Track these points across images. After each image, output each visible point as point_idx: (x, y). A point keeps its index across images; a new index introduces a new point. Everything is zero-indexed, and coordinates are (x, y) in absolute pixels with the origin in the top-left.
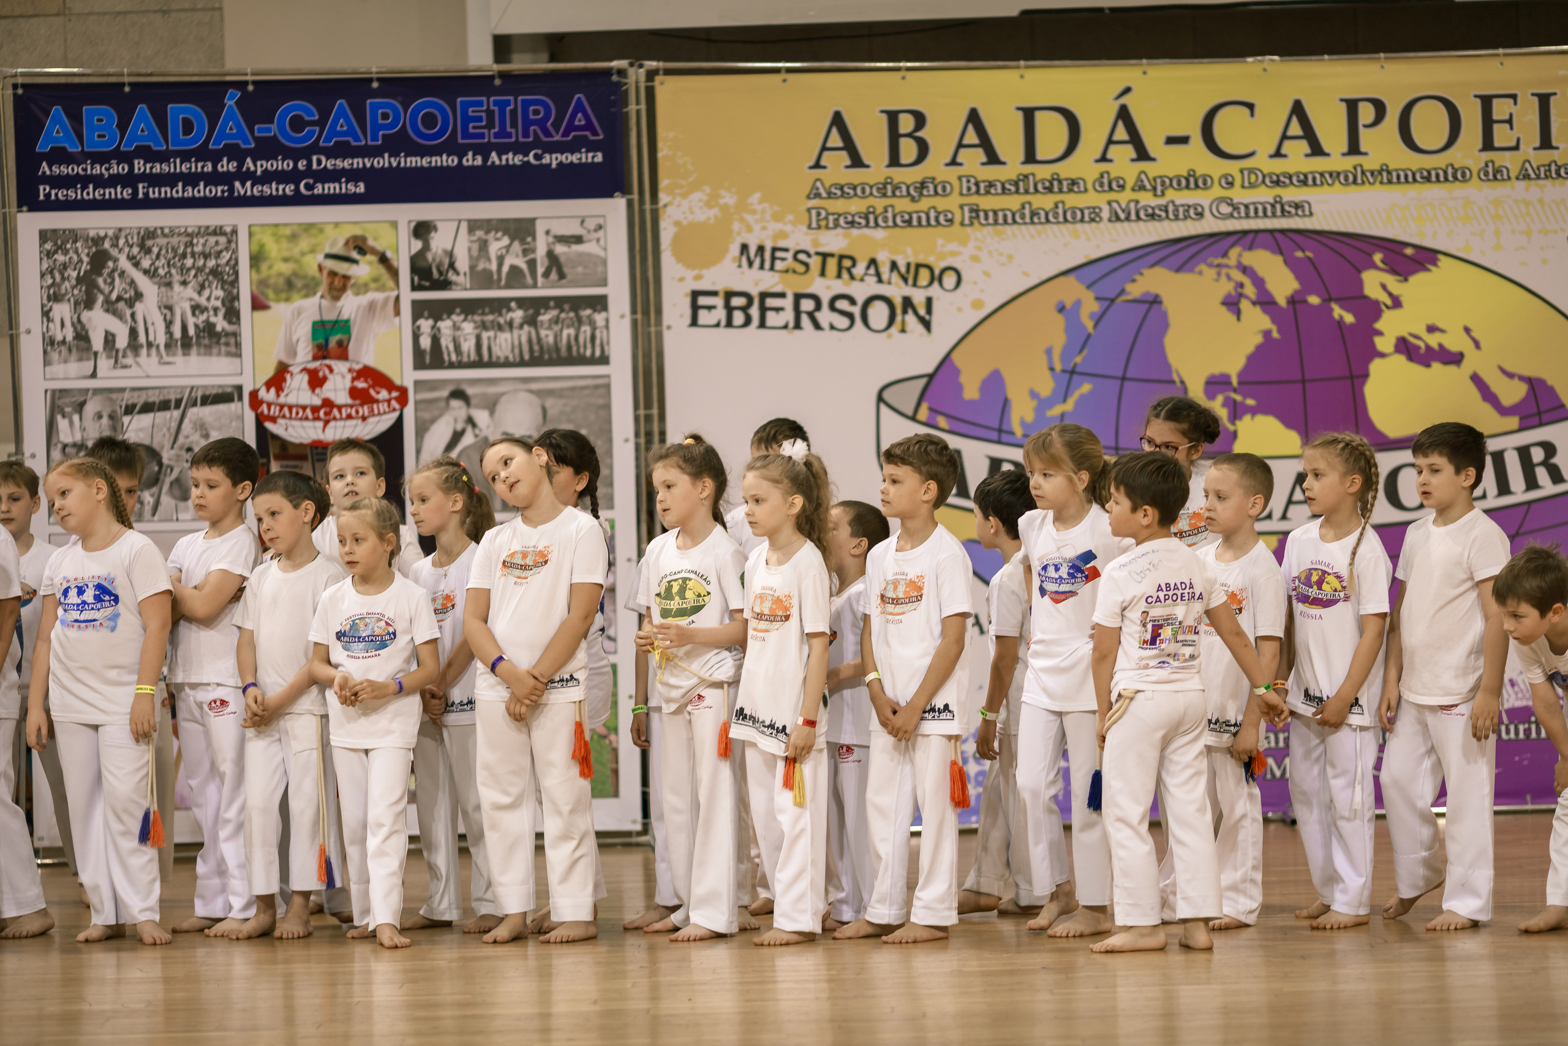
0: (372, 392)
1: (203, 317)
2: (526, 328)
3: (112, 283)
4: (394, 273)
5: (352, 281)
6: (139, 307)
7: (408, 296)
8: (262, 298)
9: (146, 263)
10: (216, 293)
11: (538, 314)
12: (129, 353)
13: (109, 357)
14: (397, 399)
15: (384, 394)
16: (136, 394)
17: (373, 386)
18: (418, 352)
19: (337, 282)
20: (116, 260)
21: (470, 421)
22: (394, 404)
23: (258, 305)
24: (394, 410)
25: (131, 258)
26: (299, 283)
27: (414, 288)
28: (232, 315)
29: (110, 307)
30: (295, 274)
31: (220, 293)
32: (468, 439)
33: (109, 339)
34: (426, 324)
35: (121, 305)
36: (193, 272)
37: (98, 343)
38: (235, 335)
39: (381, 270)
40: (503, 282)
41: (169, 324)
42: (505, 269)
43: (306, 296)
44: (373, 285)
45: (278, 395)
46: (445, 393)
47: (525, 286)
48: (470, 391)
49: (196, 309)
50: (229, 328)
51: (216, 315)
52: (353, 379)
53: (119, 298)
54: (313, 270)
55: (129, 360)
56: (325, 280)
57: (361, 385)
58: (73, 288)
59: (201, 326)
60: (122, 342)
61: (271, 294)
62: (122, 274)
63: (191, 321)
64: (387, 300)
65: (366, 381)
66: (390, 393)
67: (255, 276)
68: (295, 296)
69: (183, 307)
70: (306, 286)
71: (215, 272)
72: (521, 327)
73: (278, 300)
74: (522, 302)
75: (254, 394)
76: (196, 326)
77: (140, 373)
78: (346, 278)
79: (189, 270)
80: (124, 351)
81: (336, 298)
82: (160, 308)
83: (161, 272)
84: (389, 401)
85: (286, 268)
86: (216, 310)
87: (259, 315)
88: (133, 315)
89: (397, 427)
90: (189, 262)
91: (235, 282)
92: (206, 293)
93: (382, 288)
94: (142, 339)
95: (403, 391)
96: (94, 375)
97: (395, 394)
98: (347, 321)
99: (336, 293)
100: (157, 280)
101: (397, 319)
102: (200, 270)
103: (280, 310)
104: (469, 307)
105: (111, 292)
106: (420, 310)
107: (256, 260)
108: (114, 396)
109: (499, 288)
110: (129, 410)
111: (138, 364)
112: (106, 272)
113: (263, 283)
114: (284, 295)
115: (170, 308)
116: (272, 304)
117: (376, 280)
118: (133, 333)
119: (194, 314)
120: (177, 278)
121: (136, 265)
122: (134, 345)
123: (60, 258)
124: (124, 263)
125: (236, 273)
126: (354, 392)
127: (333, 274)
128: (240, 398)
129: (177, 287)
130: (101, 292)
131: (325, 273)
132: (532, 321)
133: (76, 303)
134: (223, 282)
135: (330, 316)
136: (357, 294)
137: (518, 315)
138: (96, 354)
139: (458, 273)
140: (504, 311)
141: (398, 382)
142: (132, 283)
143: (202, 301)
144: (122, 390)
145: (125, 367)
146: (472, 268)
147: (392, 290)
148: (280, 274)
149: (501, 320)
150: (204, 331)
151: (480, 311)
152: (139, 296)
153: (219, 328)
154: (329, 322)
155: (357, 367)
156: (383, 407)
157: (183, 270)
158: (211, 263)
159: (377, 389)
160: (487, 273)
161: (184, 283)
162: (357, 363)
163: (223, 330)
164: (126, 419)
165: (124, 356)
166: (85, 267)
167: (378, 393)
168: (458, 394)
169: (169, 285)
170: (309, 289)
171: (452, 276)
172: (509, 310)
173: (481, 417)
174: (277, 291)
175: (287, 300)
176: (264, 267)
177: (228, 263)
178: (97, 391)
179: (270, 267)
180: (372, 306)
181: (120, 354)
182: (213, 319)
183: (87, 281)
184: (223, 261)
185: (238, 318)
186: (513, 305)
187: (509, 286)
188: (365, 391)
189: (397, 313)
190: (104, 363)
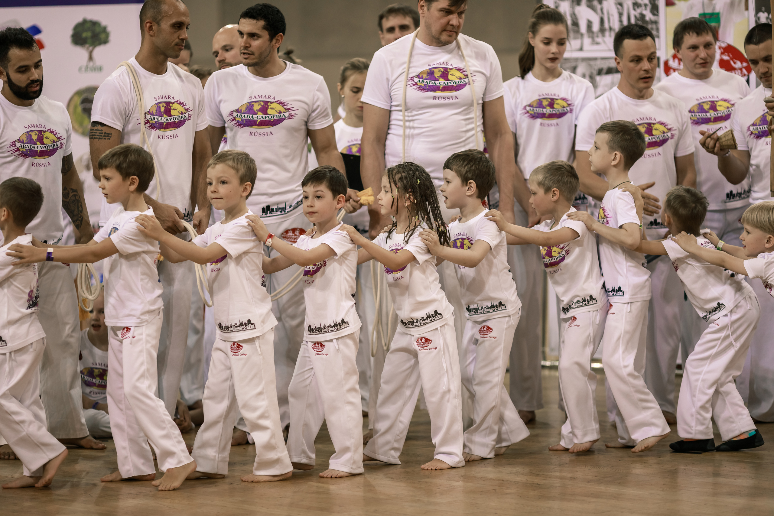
1: (639, 11)
6: (605, 3)
12: (600, 35)
13: (589, 37)
14: (746, 68)
15: (738, 64)
16: (603, 61)
17: (732, 59)
23: (669, 2)
24: (745, 75)
29: (590, 4)
33: (589, 25)
34: (763, 16)
35: (595, 3)
37: (583, 28)
38: (656, 23)
41: (621, 14)
45: (679, 64)
49: (636, 5)
50: (653, 18)
51: (646, 9)
52: (722, 53)
55: (599, 40)
57: (726, 58)
59: (638, 16)
60: (596, 27)
63: (633, 13)
65: (729, 56)
66: (742, 63)
69: (628, 4)
75: (666, 63)
76: (635, 17)
77: (606, 48)
80: (597, 34)
82: (616, 4)
84: (741, 69)
86: (646, 5)
87: (670, 9)
88: (602, 10)
94: (606, 25)
96: (581, 49)
97: (745, 64)
98: (718, 14)
101: (747, 12)
103: (681, 7)
108: (592, 63)
110: (600, 72)
111: (604, 42)
115: (621, 4)
116: (676, 2)
118: (602, 21)
119: (634, 9)
122: (602, 30)
126: (722, 61)
133: (572, 1)
135: (709, 11)
138: (582, 35)
144: (595, 59)
145: (598, 43)
150: (638, 20)
153: (647, 18)
154: (708, 14)
155: (724, 45)
156: (738, 72)
159: (735, 60)
162: (723, 42)
163: (650, 20)
164: (598, 78)
165: (597, 37)
167: (735, 63)
178: (584, 60)
180: (731, 5)
181: (595, 35)
182: (644, 12)
185: (658, 12)
188: (728, 62)
189: (747, 8)
190: (587, 41)
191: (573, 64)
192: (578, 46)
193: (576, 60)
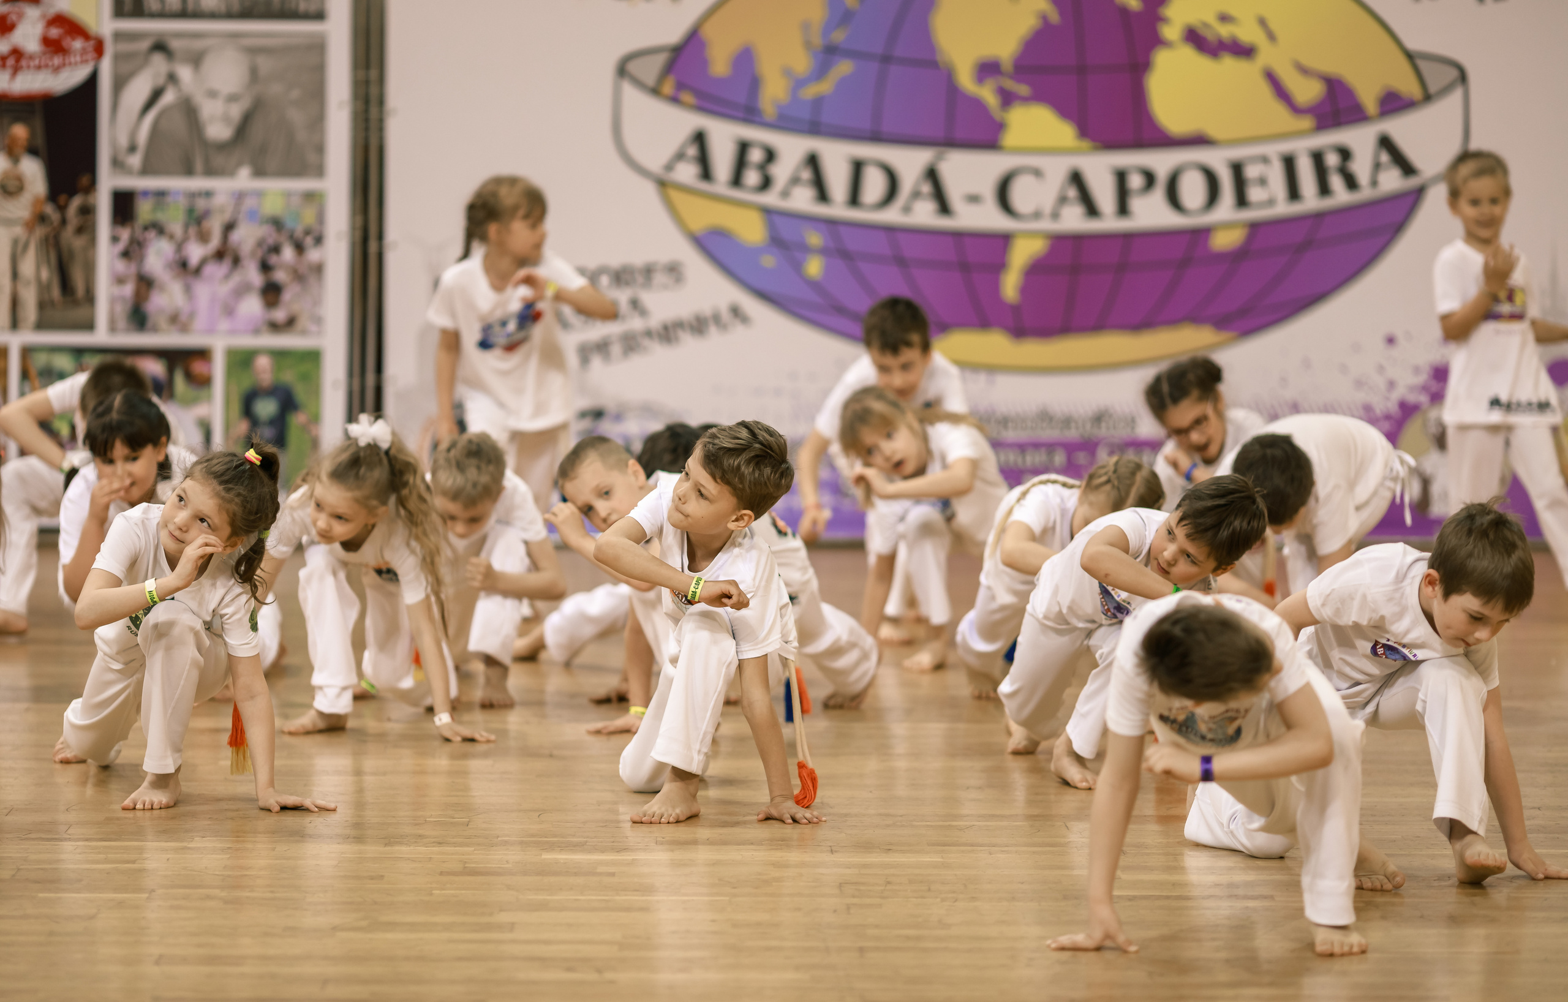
0: (65, 41)
14: (92, 50)
15: (78, 44)
17: (66, 35)
21: (172, 78)
22: (91, 55)
24: (89, 62)
32: (169, 97)
46: (145, 45)
48: (175, 44)
52: (46, 27)
65: (60, 30)
66: (84, 43)
89: (90, 85)
95: (100, 42)
97: (90, 44)
126: (46, 41)
141: (94, 30)
156: (77, 58)
159: (71, 38)
162: (51, 9)
167: (71, 42)
168: (160, 47)
173: (185, 73)
188: (58, 40)
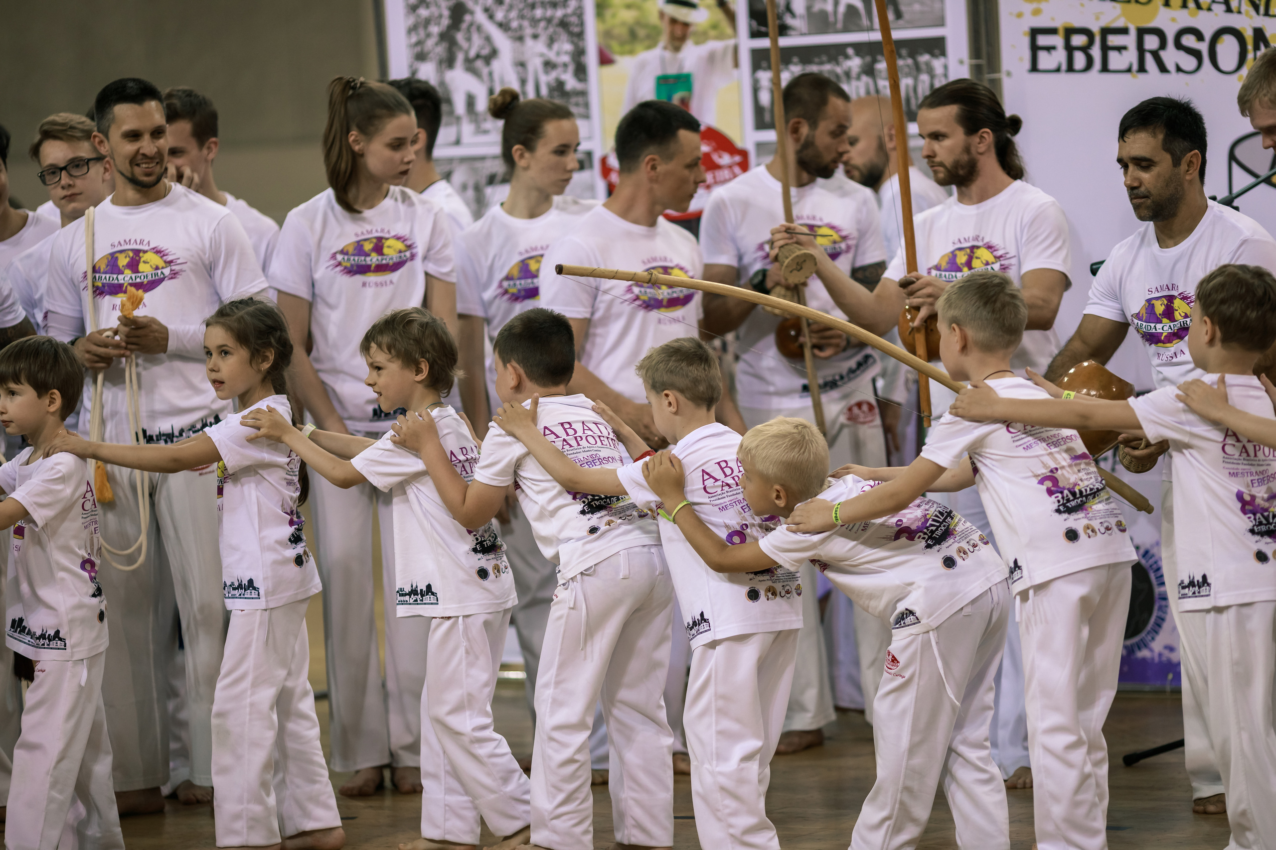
0: (715, 157)
1: (554, 75)
2: (865, 78)
3: (469, 39)
4: (731, 17)
5: (692, 29)
6: (496, 65)
7: (747, 44)
8: (607, 51)
9: (500, 15)
10: (565, 46)
11: (875, 61)
12: (488, 117)
13: (471, 121)
14: (739, 164)
15: (725, 159)
17: (716, 150)
18: (759, 110)
19: (678, 31)
20: (472, 13)
22: (737, 170)
23: (605, 60)
25: (486, 10)
26: (641, 33)
27: (754, 34)
28: (581, 71)
29: (470, 66)
30: (638, 23)
31: (568, 47)
33: (471, 101)
34: (765, 77)
35: (479, 64)
36: (542, 24)
37: (459, 106)
38: (583, 93)
39: (719, 15)
40: (840, 25)
41: (523, 82)
42: (842, 9)
43: (649, 47)
44: (712, 33)
47: (861, 29)
49: (549, 65)
50: (579, 86)
51: (566, 72)
53: (478, 56)
54: (654, 19)
55: (488, 125)
56: (665, 27)
57: (704, 148)
58: (437, 44)
60: (482, 104)
61: (615, 46)
62: (479, 28)
63: (544, 79)
64: (725, 50)
65: (709, 145)
66: (732, 156)
67: (602, 27)
68: (639, 47)
69: (535, 64)
70: (648, 37)
71: (564, 24)
72: (858, 78)
73: (622, 53)
74: (860, 48)
75: (604, 161)
76: (548, 85)
78: (686, 25)
79: (539, 20)
80: (484, 114)
81: (677, 49)
82: (514, 65)
83: (514, 24)
84: (730, 167)
85: (628, 16)
86: (565, 65)
87: (607, 70)
88: (491, 74)
90: (539, 13)
91: (580, 35)
92: (556, 46)
93: (721, 37)
95: (744, 154)
96: (458, 142)
98: (689, 75)
99: (677, 43)
100: (510, 33)
101: (735, 72)
102: (549, 21)
103: (625, 64)
104: (806, 54)
105: (470, 47)
106: (760, 59)
107: (601, 8)
108: (478, 165)
109: (837, 32)
110: (490, 180)
112: (464, 26)
113: (607, 34)
114: (627, 47)
115: (522, 65)
116: (617, 57)
117: (715, 26)
119: (546, 73)
120: (528, 31)
121: (491, 17)
123: (423, 12)
124: (480, 17)
125: (582, 24)
127: (674, 21)
128: (591, 166)
129: (529, 42)
130: (460, 48)
131: (666, 19)
132: (869, 71)
133: (441, 62)
134: (571, 34)
135: (672, 71)
136: (697, 43)
137: (855, 63)
138: (458, 119)
139: (793, 15)
140: (841, 59)
141: (739, 144)
142: (488, 39)
143: (552, 55)
144: (482, 158)
145: (485, 132)
146: (809, 8)
147: (729, 37)
148: (623, 24)
149: (839, 70)
150: (555, 90)
151: (816, 60)
152: (494, 53)
153: (568, 87)
154: (672, 76)
156: (726, 173)
157: (534, 22)
158: (559, 13)
159: (720, 152)
160: (823, 14)
161: (535, 37)
163: (574, 89)
164: (489, 191)
165: (484, 120)
166: (446, 22)
167: (720, 157)
169: (520, 39)
170: (651, 41)
171: (789, 20)
172: (847, 57)
174: (622, 43)
175: (631, 52)
176: (608, 13)
177: (574, 14)
178: (464, 160)
179: (614, 16)
180: (712, 58)
181: (481, 118)
182: (563, 77)
183: (447, 37)
184: (569, 10)
185: (586, 75)
186: (850, 51)
187: (846, 30)
188: (707, 156)
189: (736, 64)
190: (467, 128)
191: (446, 168)
192: (453, 138)
193: (450, 160)
